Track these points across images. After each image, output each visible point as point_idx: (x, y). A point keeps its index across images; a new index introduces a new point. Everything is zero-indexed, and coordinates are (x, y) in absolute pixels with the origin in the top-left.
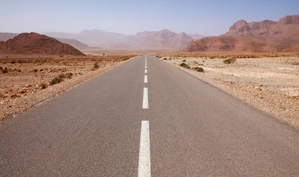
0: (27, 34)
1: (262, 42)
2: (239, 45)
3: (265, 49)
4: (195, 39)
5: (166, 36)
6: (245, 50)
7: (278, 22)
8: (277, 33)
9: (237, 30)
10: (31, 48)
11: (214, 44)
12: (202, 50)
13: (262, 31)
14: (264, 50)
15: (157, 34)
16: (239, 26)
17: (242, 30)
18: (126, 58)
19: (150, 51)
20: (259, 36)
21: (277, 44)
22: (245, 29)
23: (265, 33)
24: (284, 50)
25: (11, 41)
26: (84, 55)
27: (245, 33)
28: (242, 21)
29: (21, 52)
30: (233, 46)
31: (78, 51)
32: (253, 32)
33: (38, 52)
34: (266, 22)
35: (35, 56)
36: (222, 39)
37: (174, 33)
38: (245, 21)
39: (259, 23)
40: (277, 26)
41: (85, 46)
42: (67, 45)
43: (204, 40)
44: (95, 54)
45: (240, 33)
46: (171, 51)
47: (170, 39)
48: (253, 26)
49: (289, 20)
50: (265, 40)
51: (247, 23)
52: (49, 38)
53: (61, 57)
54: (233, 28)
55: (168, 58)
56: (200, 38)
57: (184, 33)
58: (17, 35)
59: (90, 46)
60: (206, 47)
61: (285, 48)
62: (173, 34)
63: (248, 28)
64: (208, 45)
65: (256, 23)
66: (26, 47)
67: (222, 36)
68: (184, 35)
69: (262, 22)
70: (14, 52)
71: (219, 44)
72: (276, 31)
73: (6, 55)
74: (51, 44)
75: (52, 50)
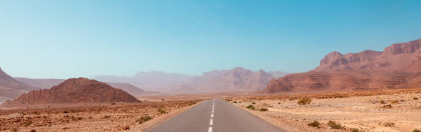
0: (75, 79)
1: (365, 77)
2: (335, 82)
3: (370, 85)
4: (277, 77)
5: (240, 75)
6: (343, 88)
7: (383, 52)
8: (384, 65)
9: (330, 64)
10: (77, 96)
11: (301, 83)
12: (287, 90)
13: (363, 63)
14: (370, 87)
15: (228, 73)
16: (332, 59)
17: (336, 63)
18: (191, 103)
19: (220, 94)
20: (361, 70)
21: (387, 79)
22: (340, 62)
23: (367, 66)
24: (397, 86)
25: (55, 88)
26: (139, 101)
27: (342, 66)
28: (335, 53)
29: (65, 101)
30: (328, 84)
31: (132, 97)
32: (351, 65)
33: (85, 100)
34: (367, 52)
35: (82, 104)
36: (312, 75)
37: (249, 71)
38: (339, 53)
39: (357, 54)
40: (383, 57)
41: (140, 91)
42: (120, 90)
43: (288, 78)
44: (152, 100)
45: (335, 68)
46: (246, 93)
47: (244, 78)
48: (351, 58)
49: (398, 49)
50: (369, 75)
51: (342, 55)
52: (100, 82)
53: (112, 104)
54: (325, 61)
55: (238, 101)
56: (283, 75)
57: (261, 71)
58: (62, 82)
59: (146, 90)
60: (292, 87)
61: (399, 83)
62: (249, 73)
63: (344, 61)
64: (293, 83)
65: (354, 54)
66: (71, 94)
67: (312, 71)
68: (262, 73)
69: (361, 53)
70: (57, 100)
71: (307, 81)
72: (383, 62)
73: (48, 105)
74: (102, 90)
75: (102, 96)
